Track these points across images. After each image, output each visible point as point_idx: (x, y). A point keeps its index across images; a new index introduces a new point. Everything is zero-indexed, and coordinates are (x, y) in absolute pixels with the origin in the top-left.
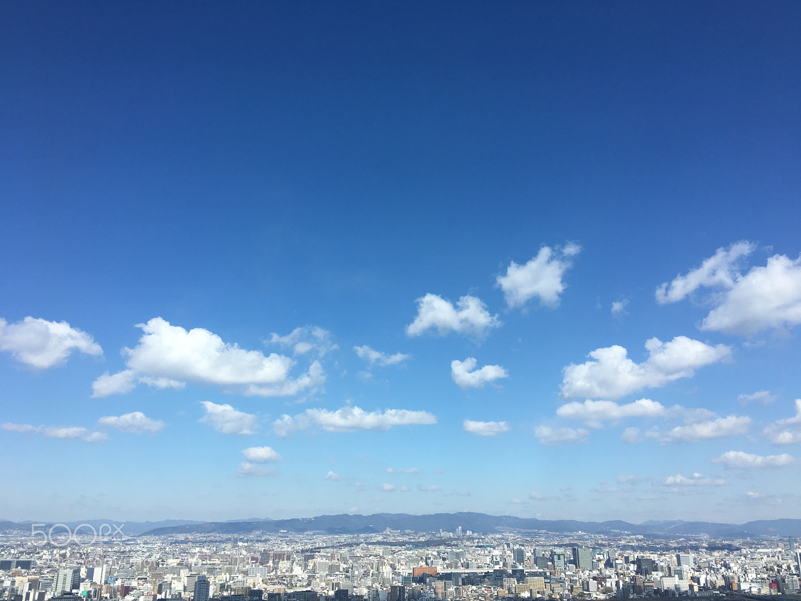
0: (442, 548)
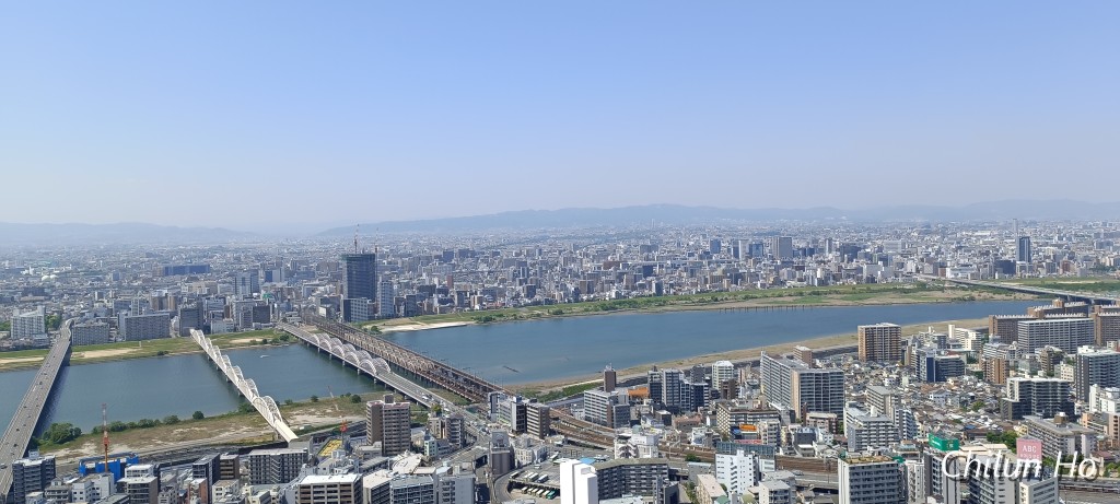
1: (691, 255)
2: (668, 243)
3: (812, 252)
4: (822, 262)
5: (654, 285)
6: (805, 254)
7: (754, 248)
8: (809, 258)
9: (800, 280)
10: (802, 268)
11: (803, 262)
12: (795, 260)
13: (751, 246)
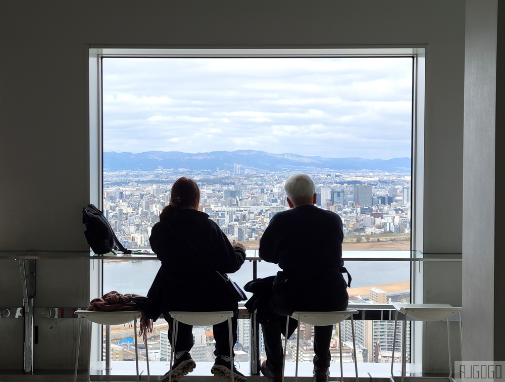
0: (218, 186)
1: (274, 201)
2: (252, 189)
3: (390, 200)
4: (399, 210)
5: (236, 230)
6: (383, 202)
7: (335, 195)
8: (387, 205)
9: (379, 227)
10: (381, 215)
11: (381, 210)
12: (374, 208)
13: (332, 193)
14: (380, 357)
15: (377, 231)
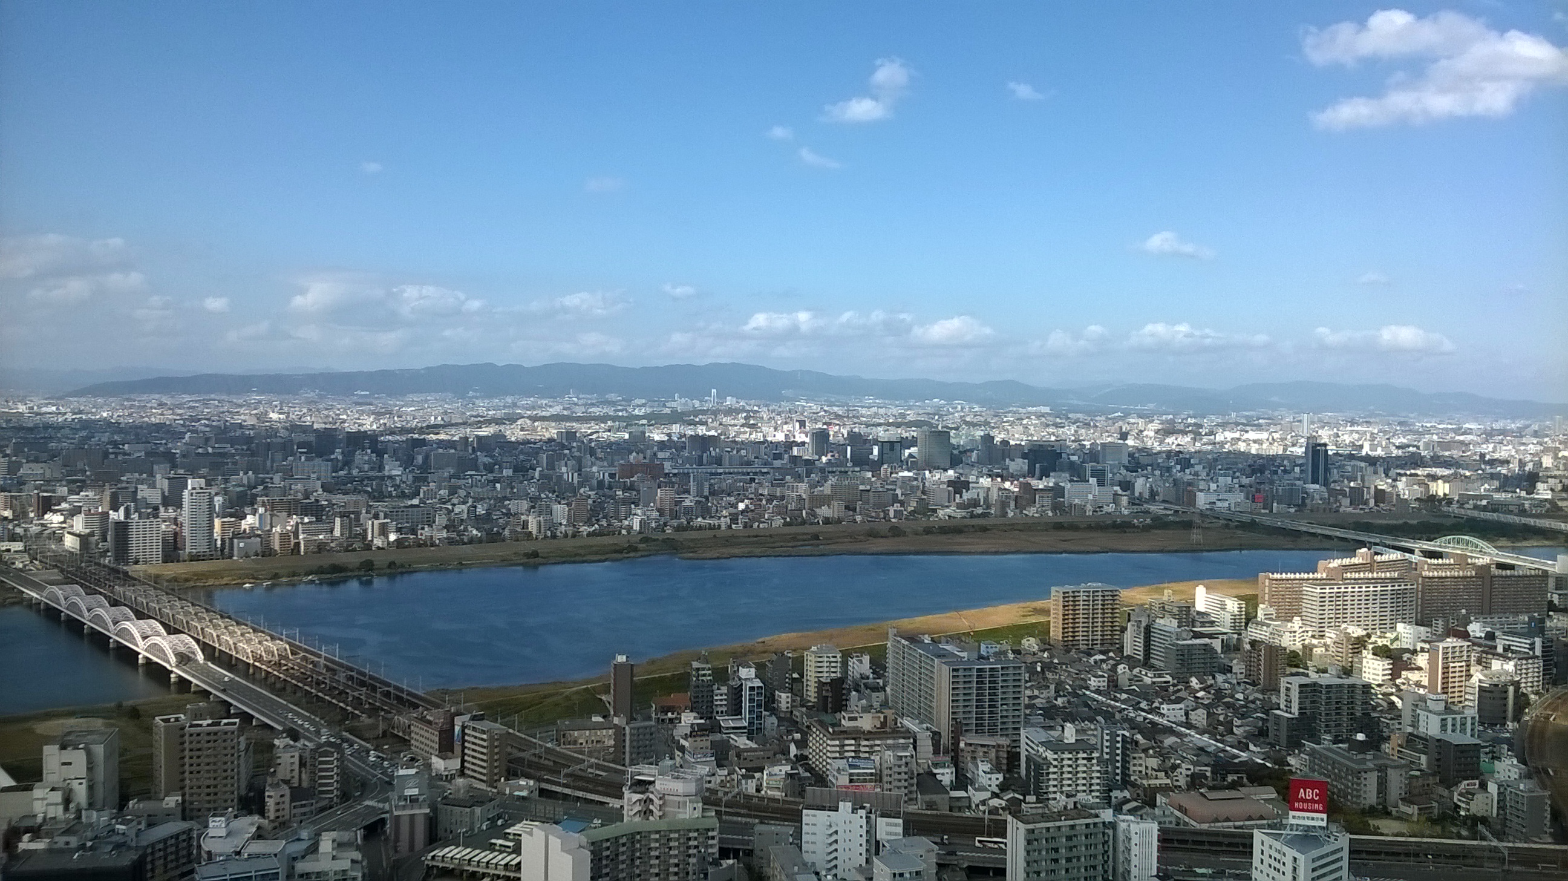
0: (677, 428)
10: (965, 485)
13: (881, 444)
14: (962, 745)
15: (960, 514)
